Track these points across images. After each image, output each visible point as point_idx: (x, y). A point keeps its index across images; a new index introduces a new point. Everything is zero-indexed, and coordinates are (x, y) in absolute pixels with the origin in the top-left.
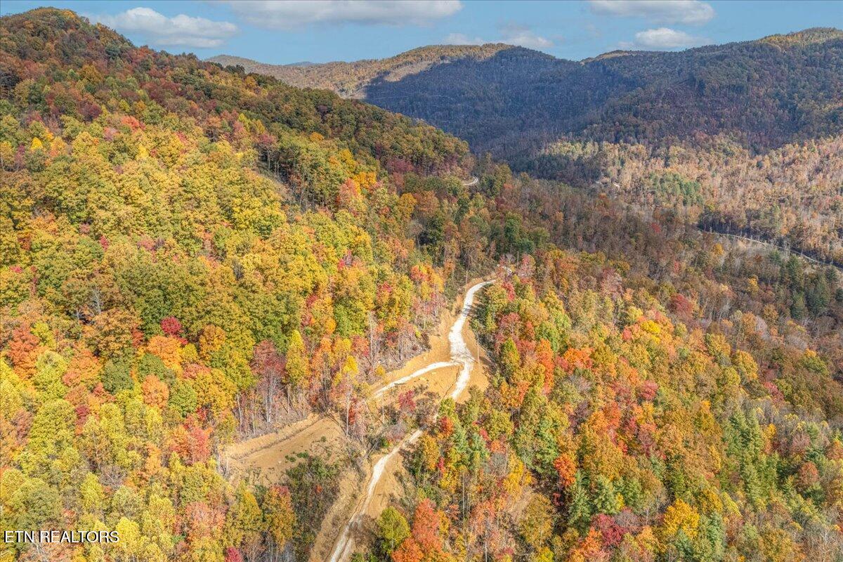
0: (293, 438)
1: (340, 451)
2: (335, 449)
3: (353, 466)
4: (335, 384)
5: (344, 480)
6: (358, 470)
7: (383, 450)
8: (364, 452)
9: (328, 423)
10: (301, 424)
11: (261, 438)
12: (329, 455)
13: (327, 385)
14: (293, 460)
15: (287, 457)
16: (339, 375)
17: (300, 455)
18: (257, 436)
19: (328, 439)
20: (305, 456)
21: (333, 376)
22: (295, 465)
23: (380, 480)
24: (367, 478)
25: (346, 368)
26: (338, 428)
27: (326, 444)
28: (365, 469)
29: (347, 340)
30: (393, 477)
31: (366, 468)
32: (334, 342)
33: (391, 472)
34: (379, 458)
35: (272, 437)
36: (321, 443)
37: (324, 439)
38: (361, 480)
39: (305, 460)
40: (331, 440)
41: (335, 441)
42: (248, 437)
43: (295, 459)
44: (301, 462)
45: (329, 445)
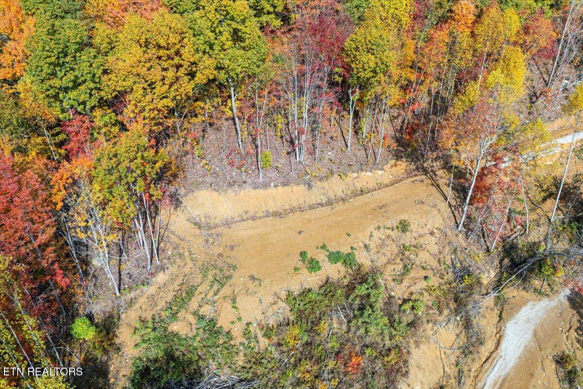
0: (340, 207)
1: (435, 264)
2: (423, 257)
3: (457, 312)
4: (457, 108)
5: (424, 347)
6: (468, 324)
7: (536, 283)
8: (488, 276)
9: (422, 188)
10: (368, 178)
11: (272, 191)
12: (406, 269)
13: (440, 106)
14: (313, 266)
15: (303, 254)
16: (473, 90)
17: (334, 257)
18: (266, 186)
19: (413, 227)
20: (348, 260)
21: (457, 91)
22: (313, 280)
23: (517, 368)
24: (485, 351)
25: (497, 76)
26: (443, 206)
27: (408, 239)
28: (483, 322)
29: (510, 12)
30: (551, 366)
31: (485, 322)
32: (479, 16)
33: (550, 352)
34: (526, 302)
35: (297, 194)
36: (394, 234)
37: (404, 227)
38: (467, 351)
39: (342, 274)
40: (421, 231)
41: (428, 237)
42: (245, 182)
43: (321, 264)
44: (330, 276)
45: (414, 242)
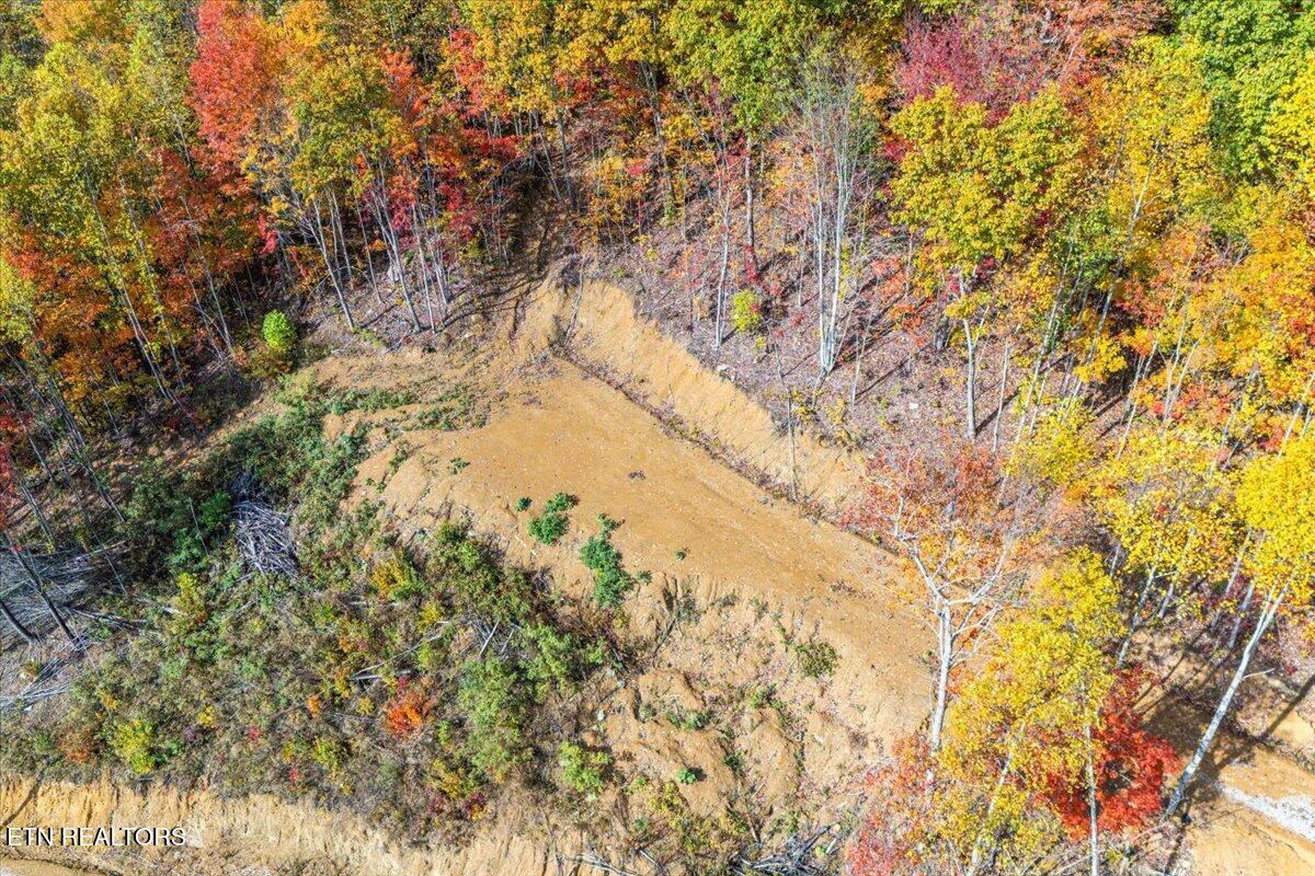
0: (783, 512)
17: (603, 554)
20: (618, 584)
39: (577, 592)
40: (842, 710)
41: (841, 737)
42: (690, 328)
43: (563, 539)
44: (556, 573)
45: (798, 710)
